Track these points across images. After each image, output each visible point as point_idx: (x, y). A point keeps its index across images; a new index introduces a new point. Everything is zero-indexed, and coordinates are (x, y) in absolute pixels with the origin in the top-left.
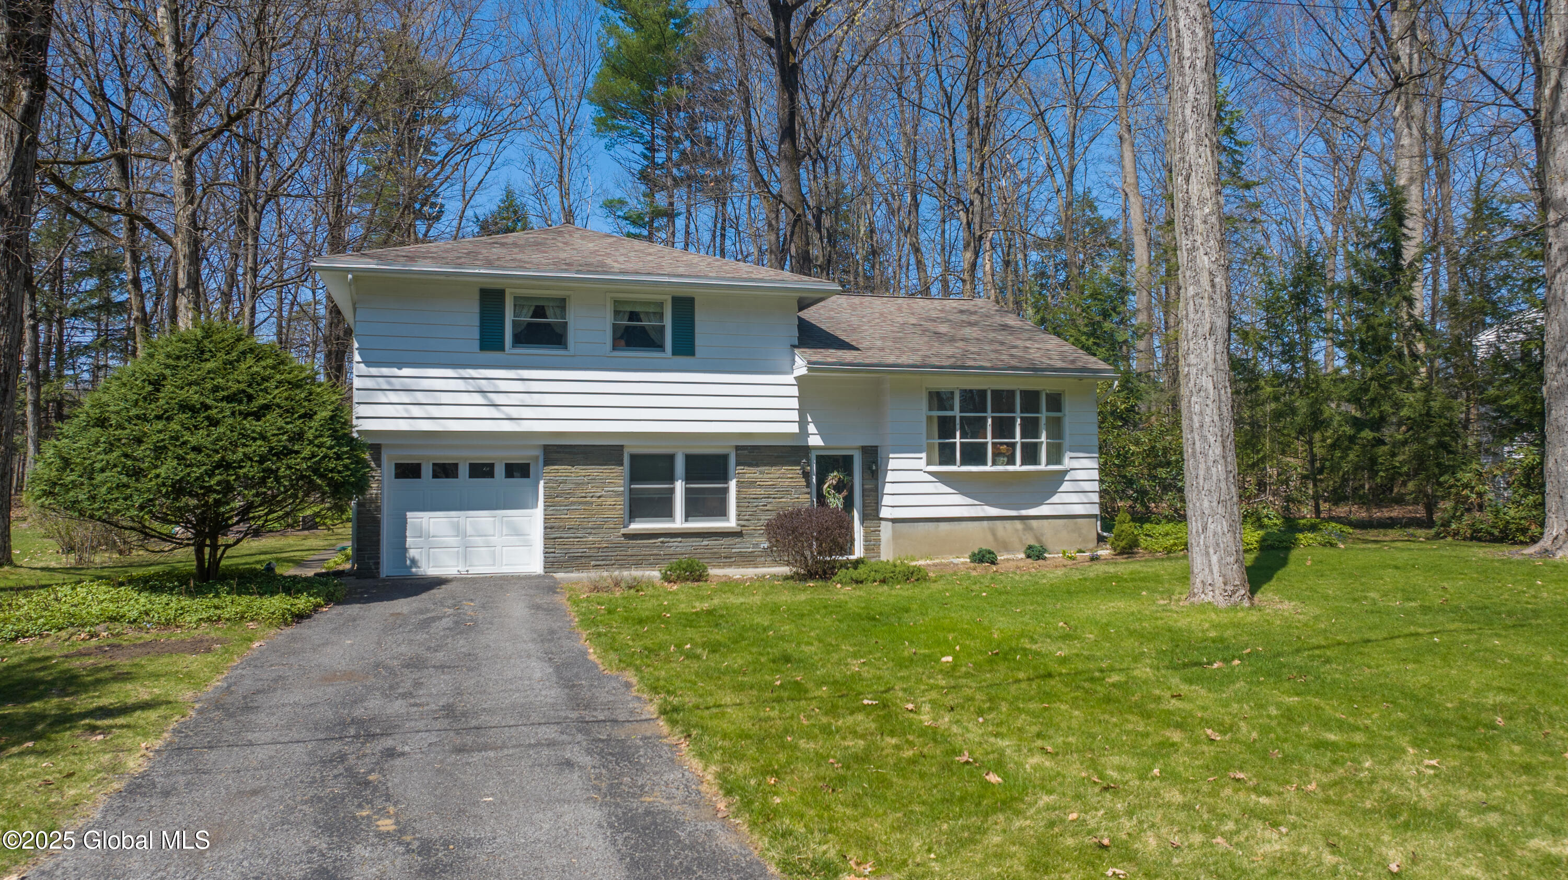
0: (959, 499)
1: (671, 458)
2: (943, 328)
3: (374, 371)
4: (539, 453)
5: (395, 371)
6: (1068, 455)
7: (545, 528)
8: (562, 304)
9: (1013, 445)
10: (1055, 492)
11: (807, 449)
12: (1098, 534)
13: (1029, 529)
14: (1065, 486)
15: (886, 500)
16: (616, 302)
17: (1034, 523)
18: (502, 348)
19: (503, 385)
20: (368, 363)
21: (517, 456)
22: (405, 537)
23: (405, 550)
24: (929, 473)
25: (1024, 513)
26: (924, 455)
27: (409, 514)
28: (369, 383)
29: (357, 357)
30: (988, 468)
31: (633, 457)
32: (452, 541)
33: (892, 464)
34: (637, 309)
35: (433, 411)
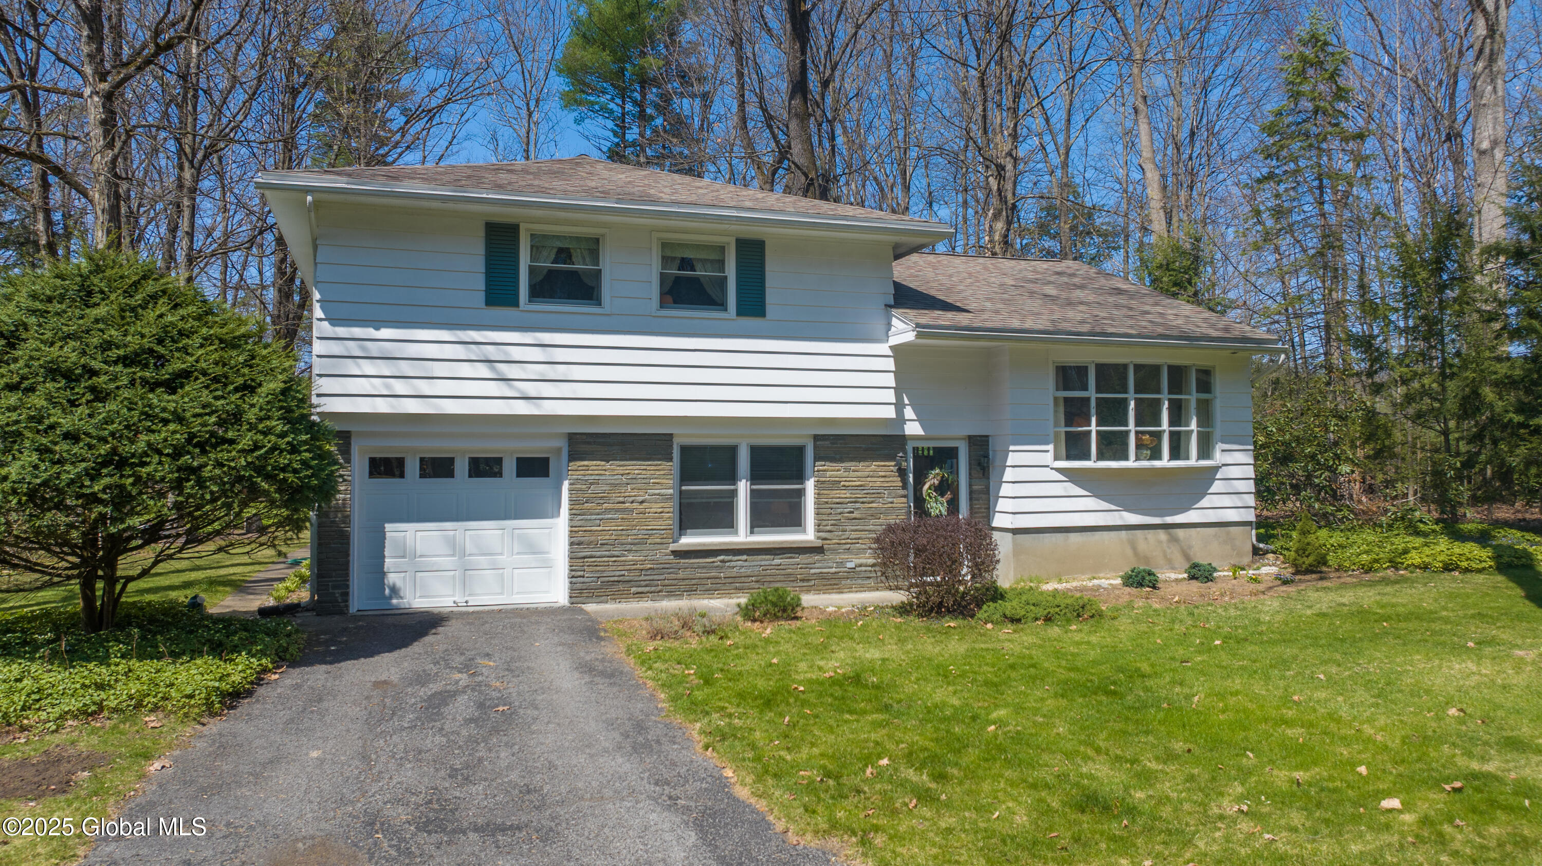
0: (1092, 503)
1: (732, 451)
3: (342, 331)
4: (563, 444)
5: (371, 332)
6: (1219, 446)
7: (571, 544)
8: (593, 246)
9: (1158, 435)
10: (1204, 494)
11: (901, 440)
12: (1253, 546)
13: (1174, 540)
14: (1217, 486)
15: (1002, 505)
16: (665, 245)
17: (1180, 533)
18: (515, 303)
19: (516, 353)
20: (334, 321)
21: (533, 448)
22: (384, 557)
23: (383, 574)
24: (1057, 470)
25: (1169, 520)
26: (1050, 447)
27: (388, 527)
28: (335, 348)
29: (318, 313)
30: (1131, 463)
31: (684, 449)
32: (446, 561)
33: (1012, 459)
35: (425, 387)
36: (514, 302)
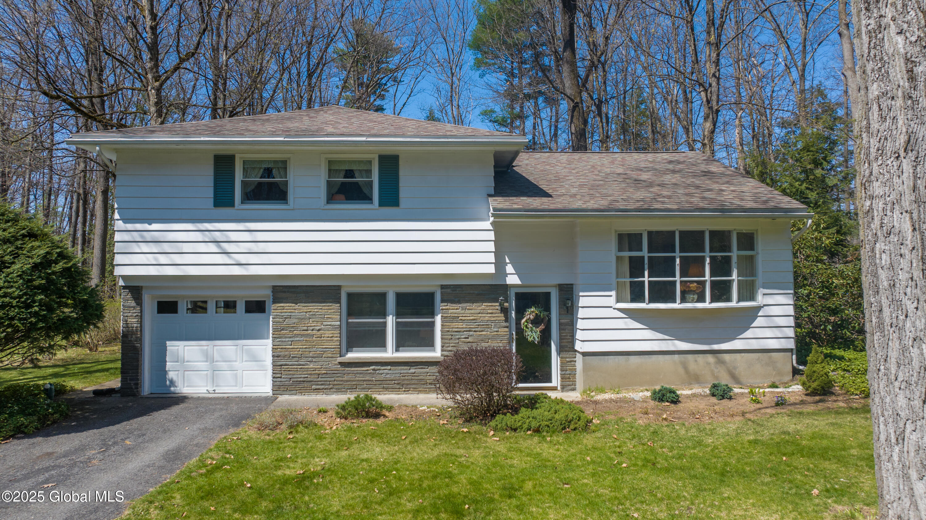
0: (649, 334)
1: (382, 296)
2: (645, 176)
3: (130, 226)
4: (269, 292)
5: (146, 226)
6: (761, 291)
7: (273, 356)
8: (283, 165)
9: (703, 283)
10: (748, 328)
11: (506, 288)
12: (794, 368)
13: (721, 362)
14: (759, 322)
15: (579, 335)
16: (330, 162)
17: (727, 357)
19: (233, 236)
20: (126, 220)
21: (256, 295)
22: (166, 362)
23: (165, 372)
24: (619, 310)
25: (716, 347)
26: (613, 293)
27: (168, 343)
28: (126, 237)
29: (117, 216)
30: (676, 306)
31: (350, 296)
32: (203, 365)
33: (583, 301)
34: (354, 167)
35: (177, 259)
36: (231, 204)
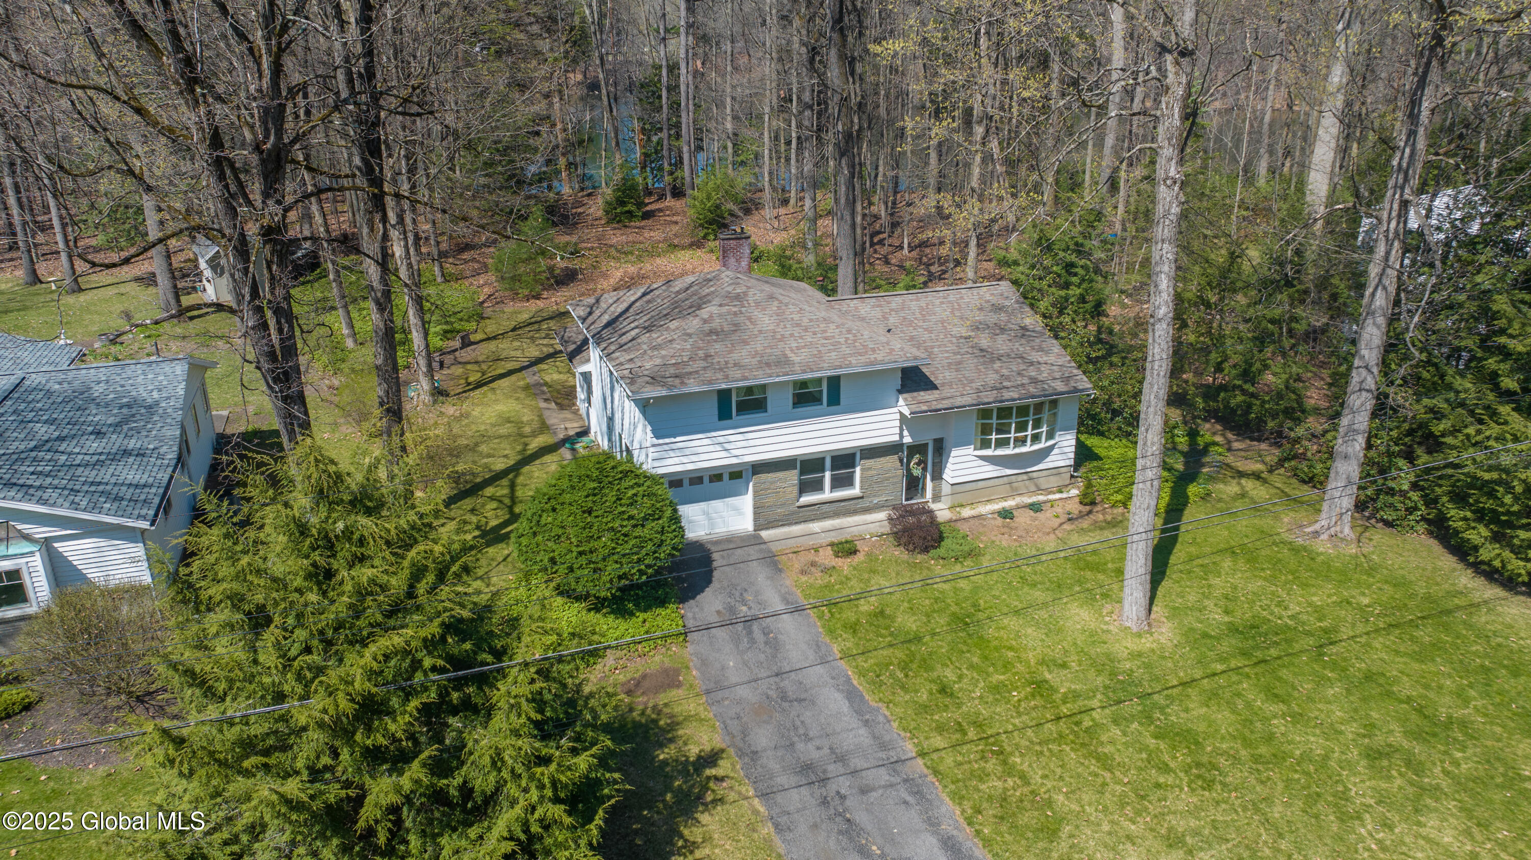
0: (991, 467)
1: (823, 460)
3: (660, 441)
4: (750, 470)
5: (673, 440)
6: (1058, 434)
7: (754, 505)
8: (763, 388)
9: (1026, 436)
10: (1048, 456)
11: (903, 445)
12: (1071, 475)
13: (1030, 478)
14: (1054, 452)
15: (948, 472)
17: (1034, 474)
18: (730, 417)
19: (732, 438)
20: (657, 437)
21: (736, 469)
24: (975, 456)
25: (1028, 470)
26: (972, 446)
27: (681, 507)
28: (659, 448)
30: (1010, 450)
31: (802, 465)
32: (703, 517)
33: (953, 454)
35: (694, 458)
